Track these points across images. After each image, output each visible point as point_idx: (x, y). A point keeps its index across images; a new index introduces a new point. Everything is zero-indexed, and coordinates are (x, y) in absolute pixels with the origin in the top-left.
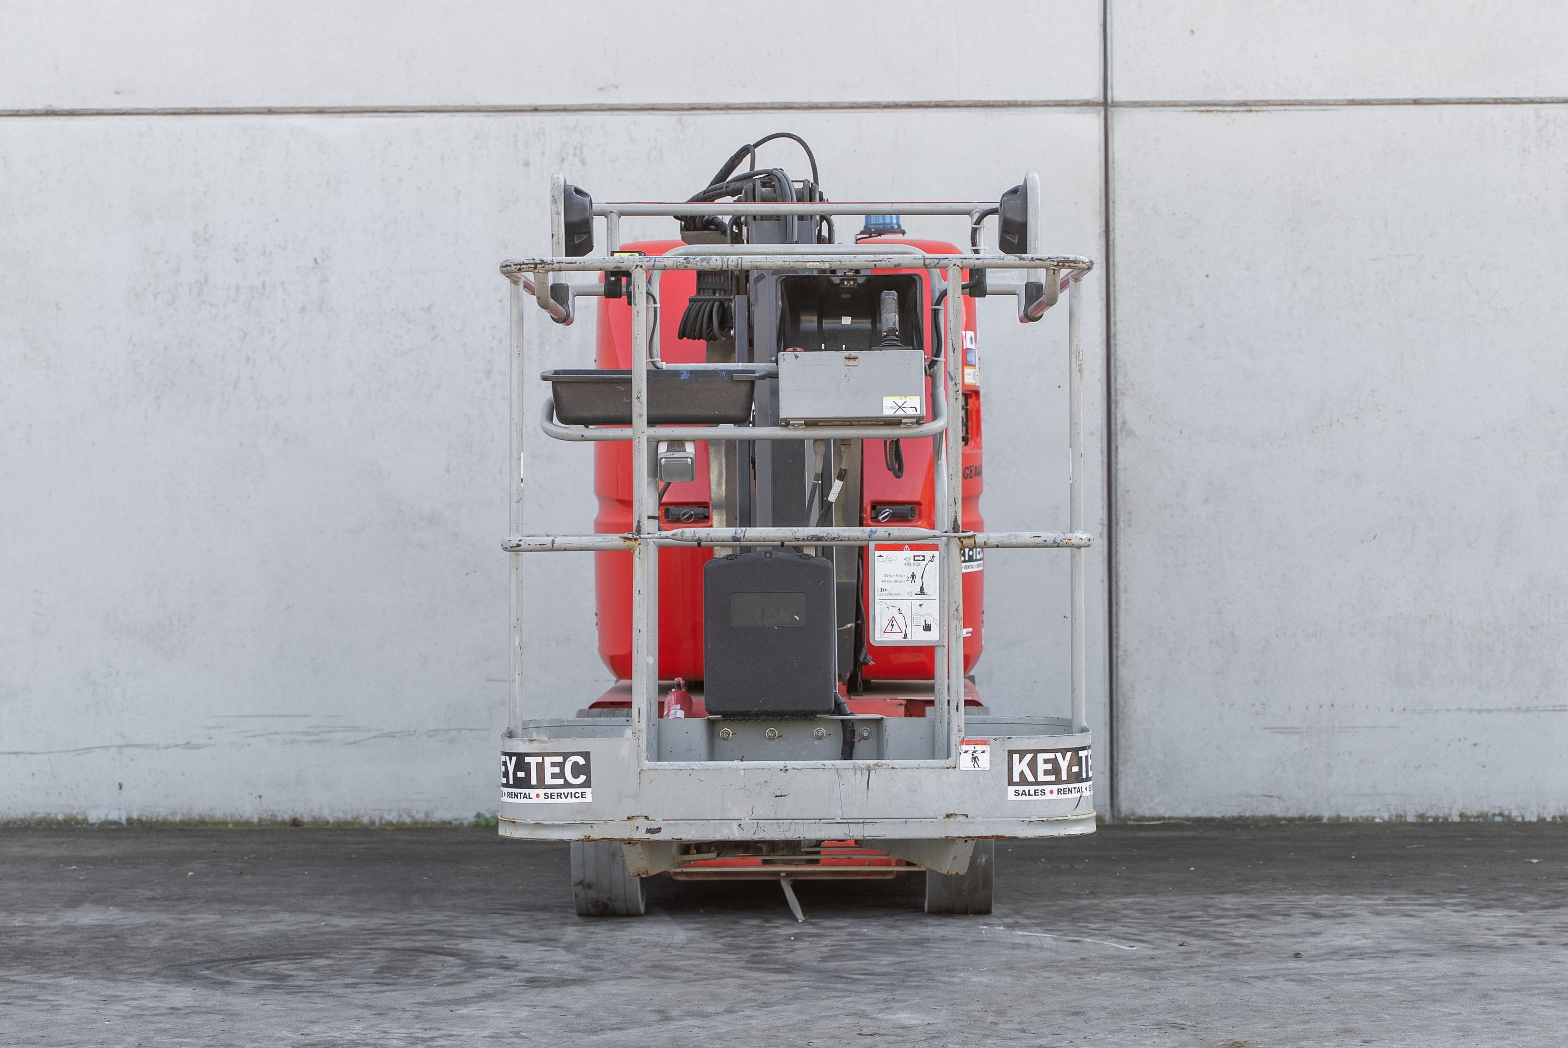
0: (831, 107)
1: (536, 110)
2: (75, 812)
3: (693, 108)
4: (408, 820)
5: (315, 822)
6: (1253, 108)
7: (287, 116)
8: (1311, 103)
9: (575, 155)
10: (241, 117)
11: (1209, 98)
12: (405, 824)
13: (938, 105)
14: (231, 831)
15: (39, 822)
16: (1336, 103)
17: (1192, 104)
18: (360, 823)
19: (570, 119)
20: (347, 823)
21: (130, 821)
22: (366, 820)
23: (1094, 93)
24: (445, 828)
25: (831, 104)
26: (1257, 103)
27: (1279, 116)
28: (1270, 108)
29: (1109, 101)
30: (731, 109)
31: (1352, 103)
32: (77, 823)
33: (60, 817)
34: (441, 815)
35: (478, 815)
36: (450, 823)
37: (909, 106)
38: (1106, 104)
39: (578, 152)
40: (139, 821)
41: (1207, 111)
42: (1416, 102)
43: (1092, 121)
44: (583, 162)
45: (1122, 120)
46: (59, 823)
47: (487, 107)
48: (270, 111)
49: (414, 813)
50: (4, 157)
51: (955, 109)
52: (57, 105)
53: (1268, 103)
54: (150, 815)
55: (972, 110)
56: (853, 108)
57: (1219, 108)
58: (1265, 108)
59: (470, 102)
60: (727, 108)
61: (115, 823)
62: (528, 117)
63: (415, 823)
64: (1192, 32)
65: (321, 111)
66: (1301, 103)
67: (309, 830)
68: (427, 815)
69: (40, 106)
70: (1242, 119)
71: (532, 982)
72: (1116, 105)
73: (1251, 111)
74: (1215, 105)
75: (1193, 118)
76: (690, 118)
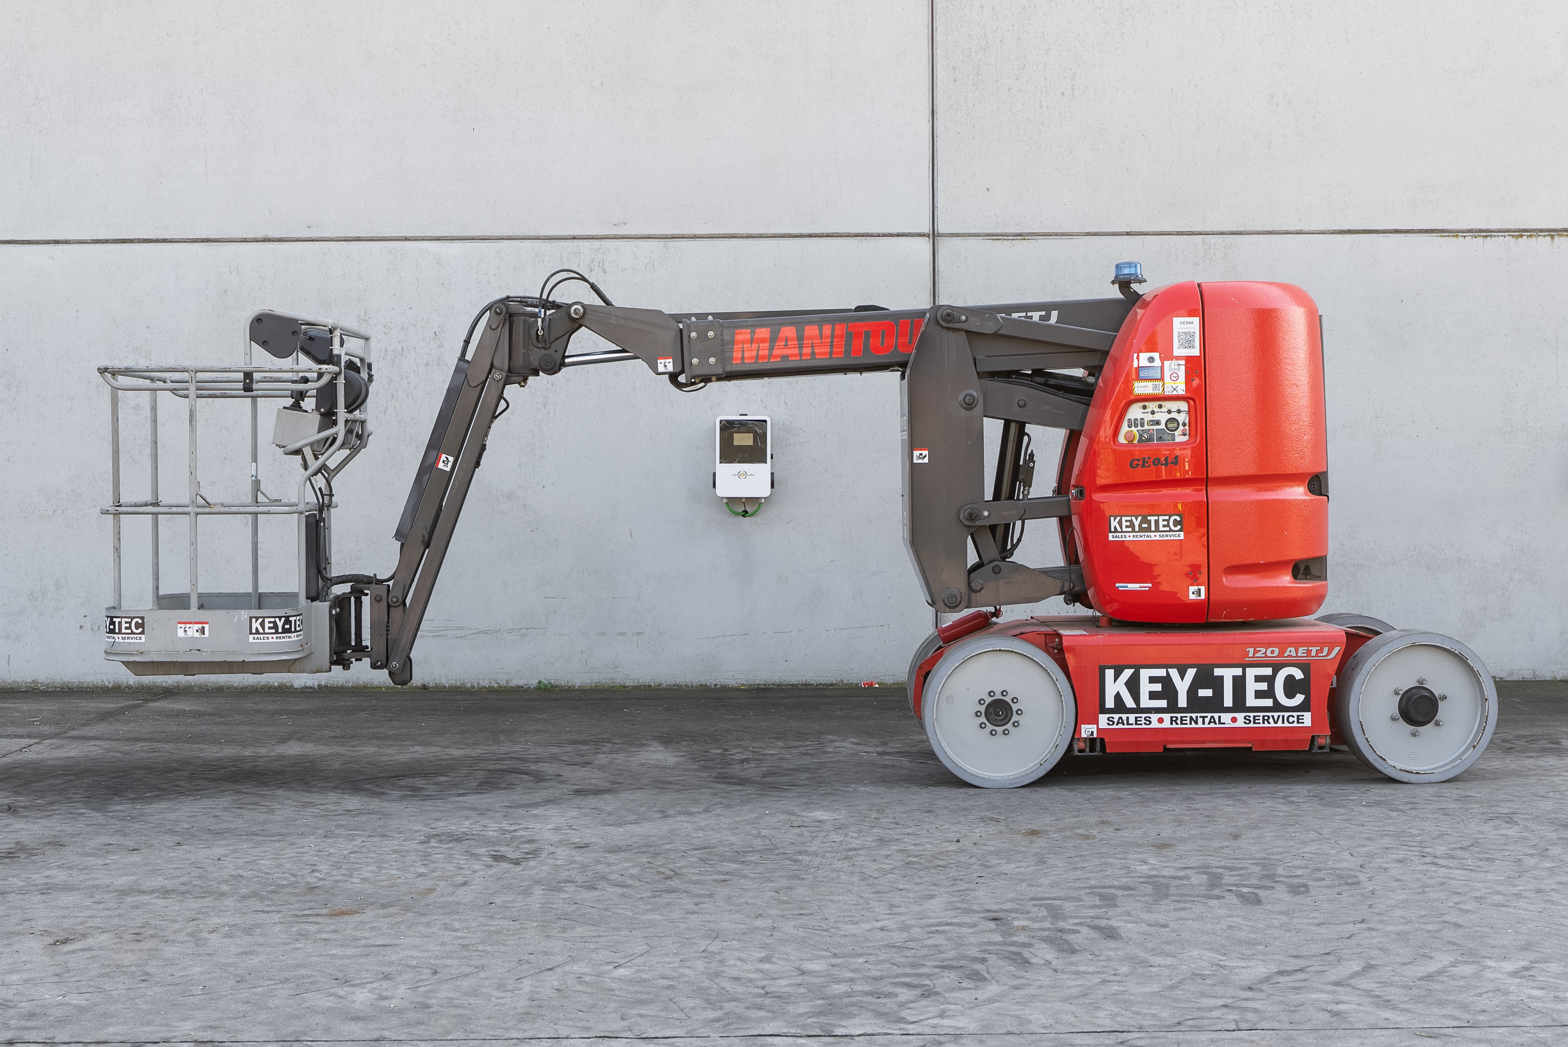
0: (761, 236)
1: (574, 238)
2: (285, 681)
3: (673, 237)
4: (496, 685)
5: (437, 687)
6: (1026, 238)
7: (417, 242)
8: (1062, 234)
9: (599, 266)
10: (388, 242)
11: (999, 231)
12: (494, 687)
13: (828, 236)
14: (384, 692)
15: (263, 688)
16: (1078, 234)
17: (988, 235)
18: (465, 687)
19: (596, 244)
20: (457, 687)
21: (320, 686)
22: (469, 685)
23: (926, 228)
24: (519, 690)
25: (760, 234)
26: (1028, 234)
27: (1042, 242)
28: (1036, 237)
29: (936, 233)
30: (697, 238)
31: (1088, 234)
32: (286, 688)
33: (276, 684)
34: (516, 682)
35: (540, 682)
36: (522, 687)
37: (810, 236)
38: (934, 235)
39: (601, 265)
40: (326, 686)
41: (997, 239)
42: (1128, 234)
43: (925, 245)
44: (604, 271)
45: (944, 245)
46: (275, 688)
47: (543, 236)
48: (406, 239)
49: (499, 681)
50: (237, 268)
51: (839, 238)
52: (271, 235)
53: (1035, 234)
54: (332, 683)
55: (850, 238)
56: (775, 237)
57: (1005, 238)
58: (1033, 238)
59: (533, 233)
60: (695, 237)
61: (310, 688)
62: (569, 243)
63: (500, 687)
64: (988, 189)
65: (438, 239)
66: (1056, 234)
67: (433, 691)
68: (507, 682)
69: (260, 235)
70: (1019, 244)
71: (578, 791)
72: (940, 235)
73: (1024, 239)
74: (1002, 235)
75: (989, 244)
76: (672, 243)
